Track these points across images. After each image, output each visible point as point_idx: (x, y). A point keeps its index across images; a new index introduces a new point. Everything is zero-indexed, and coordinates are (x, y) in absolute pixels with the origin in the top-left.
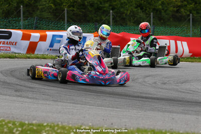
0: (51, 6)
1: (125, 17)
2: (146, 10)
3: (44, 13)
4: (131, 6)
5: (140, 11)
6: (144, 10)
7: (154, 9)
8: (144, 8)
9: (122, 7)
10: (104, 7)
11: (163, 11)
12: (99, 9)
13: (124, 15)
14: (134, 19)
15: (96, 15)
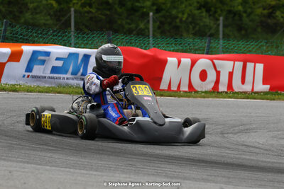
0: (52, 5)
1: (179, 24)
2: (215, 12)
3: (38, 16)
4: (190, 5)
5: (204, 14)
6: (211, 13)
7: (230, 12)
8: (213, 9)
9: (175, 8)
10: (143, 7)
11: (244, 15)
12: (134, 10)
13: (178, 20)
14: (194, 28)
15: (128, 21)
